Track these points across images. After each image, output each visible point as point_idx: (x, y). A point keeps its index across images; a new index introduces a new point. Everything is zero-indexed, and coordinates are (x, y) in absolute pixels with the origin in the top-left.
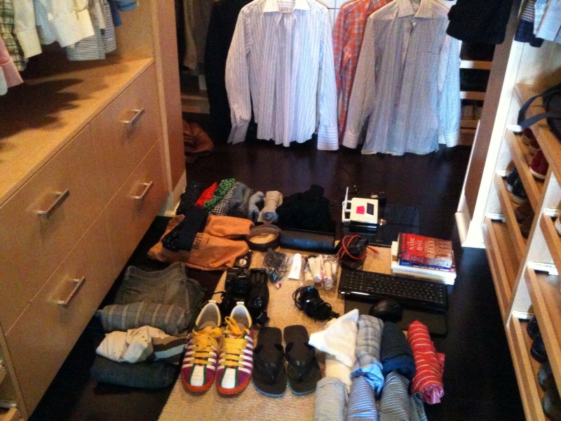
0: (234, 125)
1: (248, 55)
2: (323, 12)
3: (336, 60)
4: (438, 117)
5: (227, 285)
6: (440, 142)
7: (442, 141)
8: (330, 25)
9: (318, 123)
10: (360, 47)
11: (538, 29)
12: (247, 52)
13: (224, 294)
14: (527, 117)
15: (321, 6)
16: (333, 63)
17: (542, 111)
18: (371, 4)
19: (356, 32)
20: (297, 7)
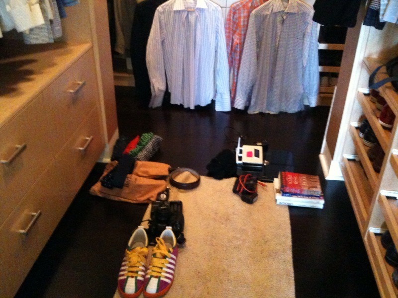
0: (153, 94)
1: (163, 43)
2: (217, 10)
3: (227, 45)
4: (303, 85)
5: (152, 214)
6: (305, 104)
7: (306, 103)
8: (222, 19)
9: (216, 91)
10: (245, 35)
11: (383, 15)
12: (163, 40)
13: (150, 222)
14: (376, 81)
15: (216, 5)
16: (226, 47)
17: (387, 76)
18: (252, 3)
19: (242, 24)
20: (198, 6)
